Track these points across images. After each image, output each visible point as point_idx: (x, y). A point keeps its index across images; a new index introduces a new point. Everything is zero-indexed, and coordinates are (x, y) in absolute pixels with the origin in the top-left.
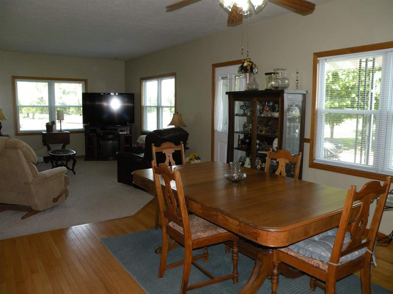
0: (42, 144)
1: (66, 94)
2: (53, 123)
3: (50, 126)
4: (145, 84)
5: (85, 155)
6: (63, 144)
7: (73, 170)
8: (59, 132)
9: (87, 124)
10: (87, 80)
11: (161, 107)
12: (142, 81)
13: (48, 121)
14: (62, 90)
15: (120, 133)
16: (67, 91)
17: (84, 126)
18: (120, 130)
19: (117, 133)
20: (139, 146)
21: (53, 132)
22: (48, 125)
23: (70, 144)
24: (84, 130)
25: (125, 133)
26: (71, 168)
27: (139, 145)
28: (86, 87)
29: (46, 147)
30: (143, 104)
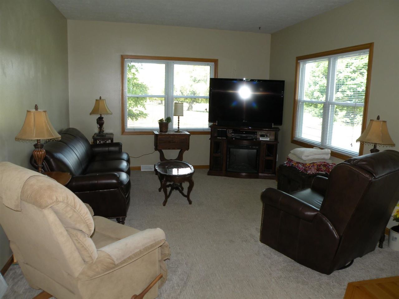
0: (154, 147)
1: (196, 82)
2: (169, 120)
3: (164, 124)
4: (303, 66)
5: (209, 164)
6: (179, 150)
7: (188, 196)
8: (176, 132)
9: (215, 124)
10: (217, 60)
11: (332, 104)
12: (299, 61)
13: (162, 116)
14: (193, 78)
15: (261, 139)
16: (198, 79)
17: (210, 126)
18: (260, 133)
19: (256, 139)
20: (292, 165)
21: (167, 133)
22: (161, 122)
23: (189, 150)
24: (210, 131)
25: (268, 139)
26: (186, 193)
27: (293, 163)
28: (216, 70)
29: (157, 153)
30: (298, 97)
